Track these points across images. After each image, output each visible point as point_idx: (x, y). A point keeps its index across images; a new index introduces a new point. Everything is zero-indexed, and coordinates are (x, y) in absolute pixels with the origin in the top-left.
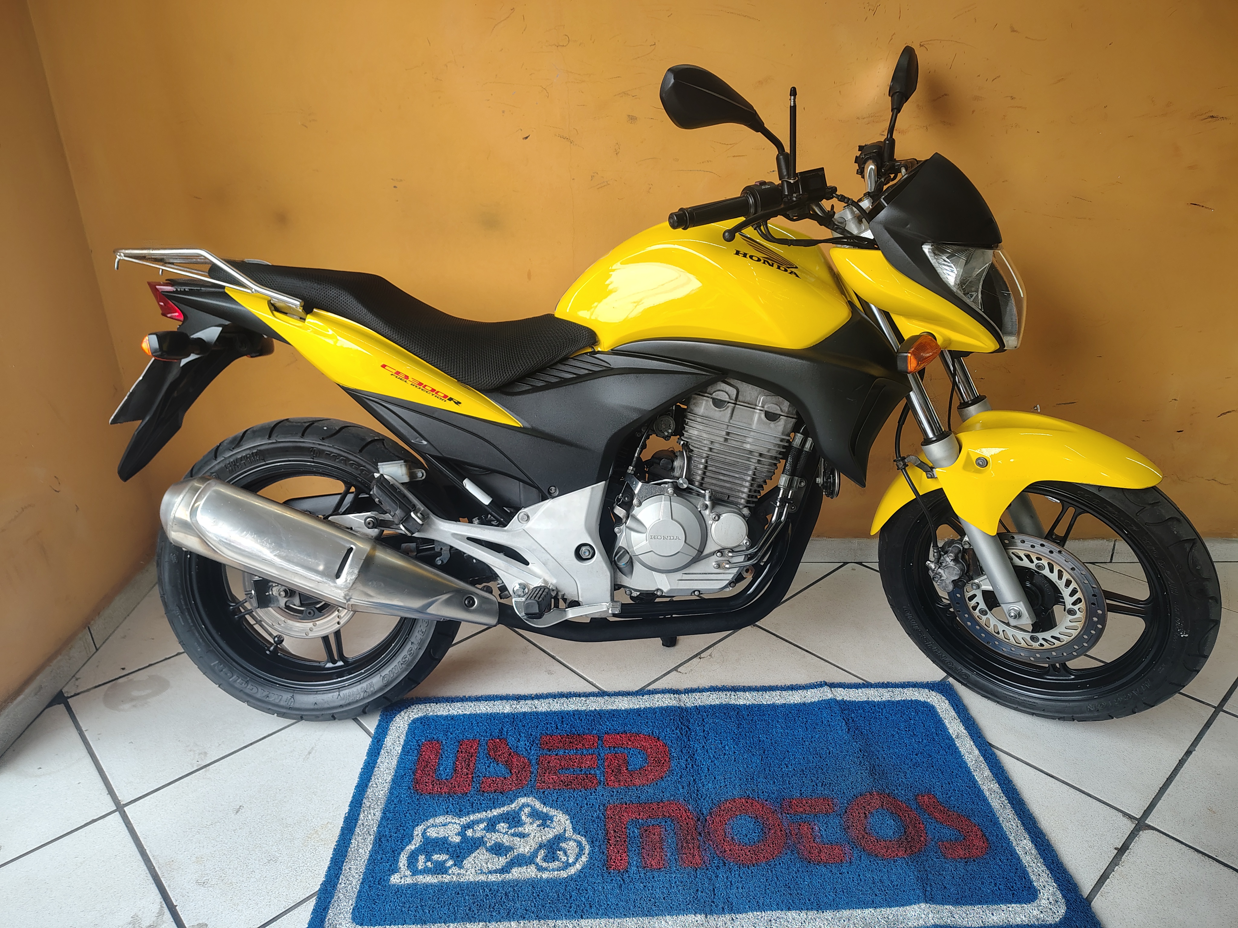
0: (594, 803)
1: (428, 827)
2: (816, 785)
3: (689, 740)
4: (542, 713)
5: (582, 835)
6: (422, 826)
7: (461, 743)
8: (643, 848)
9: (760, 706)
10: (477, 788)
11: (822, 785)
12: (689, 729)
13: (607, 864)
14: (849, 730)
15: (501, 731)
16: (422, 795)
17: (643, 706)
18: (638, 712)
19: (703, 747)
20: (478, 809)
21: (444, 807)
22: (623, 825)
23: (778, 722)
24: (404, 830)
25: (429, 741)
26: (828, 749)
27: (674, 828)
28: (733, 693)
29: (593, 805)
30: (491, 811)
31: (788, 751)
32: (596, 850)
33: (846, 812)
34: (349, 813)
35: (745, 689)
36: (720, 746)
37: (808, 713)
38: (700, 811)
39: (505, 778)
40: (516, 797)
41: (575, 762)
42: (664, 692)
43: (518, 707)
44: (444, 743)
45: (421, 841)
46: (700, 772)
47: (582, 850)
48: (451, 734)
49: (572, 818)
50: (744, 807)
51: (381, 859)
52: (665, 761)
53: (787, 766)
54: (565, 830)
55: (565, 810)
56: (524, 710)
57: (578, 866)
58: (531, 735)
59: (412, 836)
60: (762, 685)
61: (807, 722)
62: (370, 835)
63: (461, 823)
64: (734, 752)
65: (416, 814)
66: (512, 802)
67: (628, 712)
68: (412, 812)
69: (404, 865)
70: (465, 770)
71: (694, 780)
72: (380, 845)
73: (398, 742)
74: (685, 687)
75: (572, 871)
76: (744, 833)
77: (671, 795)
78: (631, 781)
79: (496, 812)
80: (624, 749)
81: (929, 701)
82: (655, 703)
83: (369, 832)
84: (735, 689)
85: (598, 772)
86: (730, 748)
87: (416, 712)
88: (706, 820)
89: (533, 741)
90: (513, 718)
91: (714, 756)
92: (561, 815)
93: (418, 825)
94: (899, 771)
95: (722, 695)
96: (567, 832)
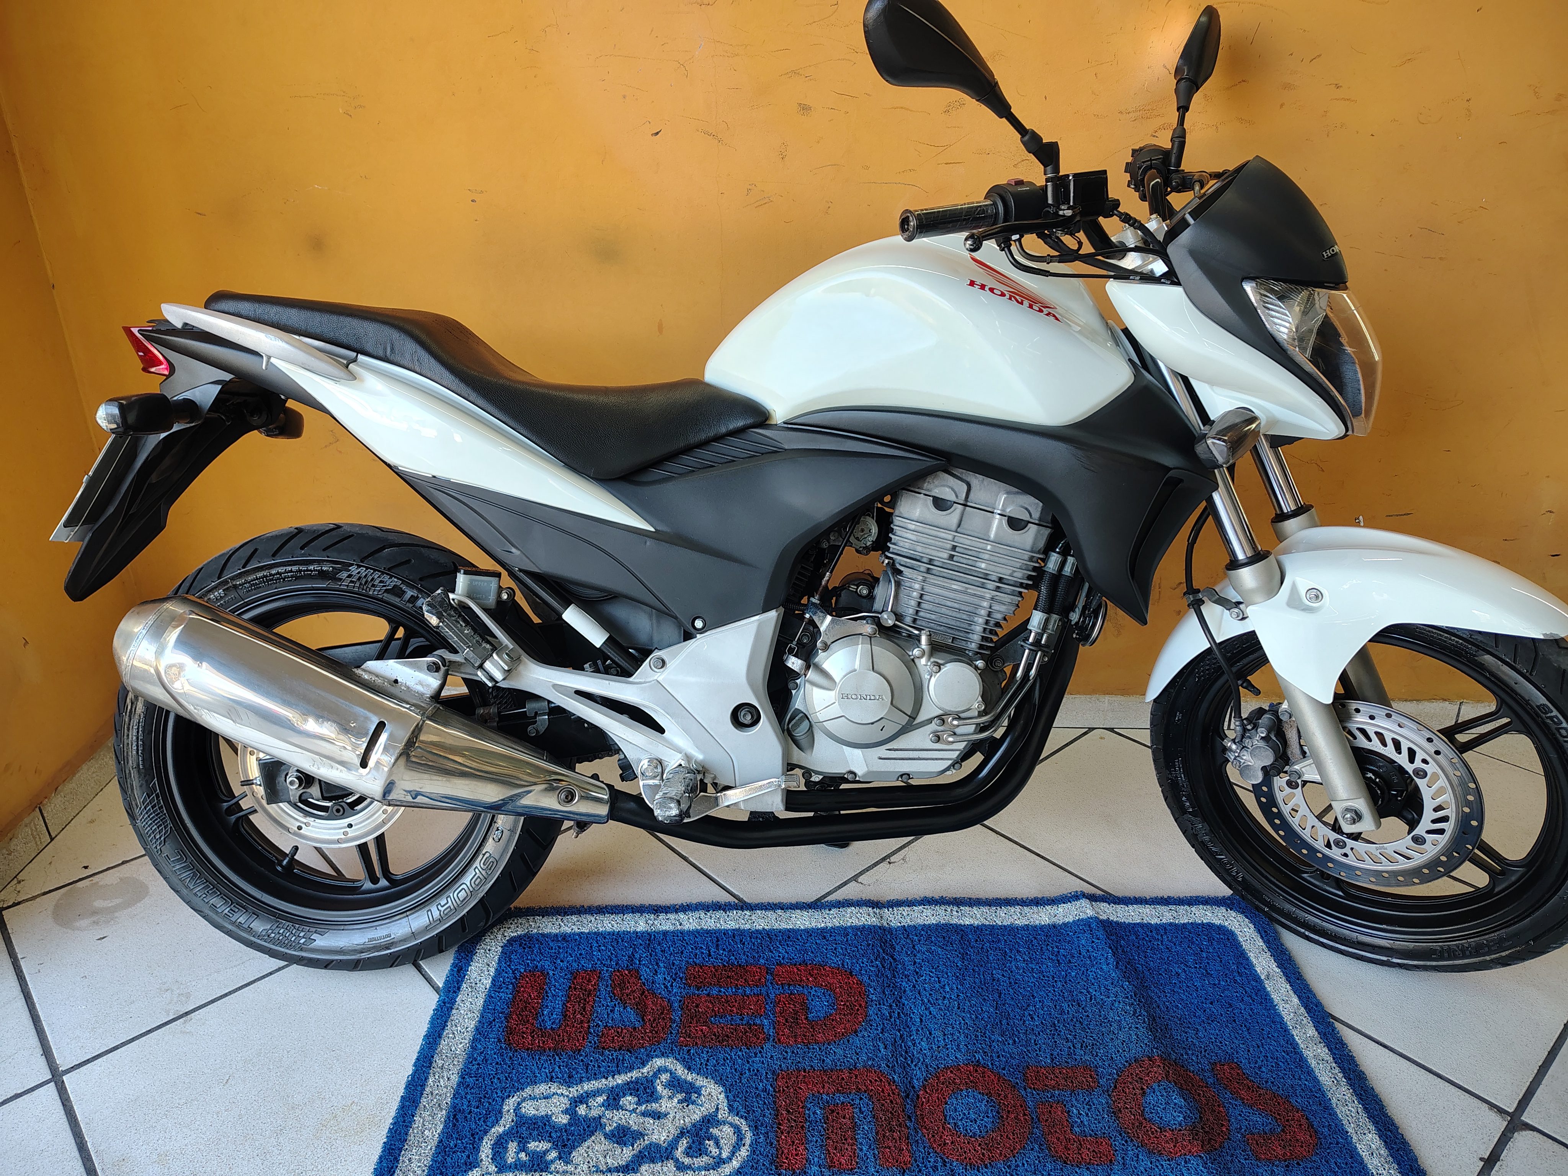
0: (760, 1069)
1: (524, 1100)
2: (1073, 1046)
3: (894, 977)
4: (689, 932)
5: (742, 1117)
6: (516, 1097)
7: (575, 975)
8: (829, 1138)
9: (992, 929)
10: (595, 1043)
11: (1082, 1047)
12: (894, 959)
13: (776, 1163)
14: (1117, 963)
15: (631, 958)
16: (516, 1051)
17: (830, 925)
18: (823, 933)
19: (914, 986)
20: (595, 1074)
21: (547, 1071)
22: (799, 1102)
23: (1018, 951)
24: (490, 1103)
25: (530, 971)
26: (1088, 992)
27: (873, 1108)
28: (955, 908)
29: (758, 1071)
30: (613, 1078)
31: (1033, 996)
32: (761, 1140)
33: (1115, 1087)
34: (413, 1075)
36: (937, 986)
37: (1060, 940)
38: (910, 1082)
39: (635, 1028)
40: (650, 1057)
41: (734, 1006)
42: (859, 903)
43: (656, 923)
44: (551, 973)
45: (513, 1121)
46: (910, 1024)
47: (741, 1139)
48: (562, 961)
49: (728, 1091)
50: (972, 1078)
51: (455, 1146)
52: (860, 1006)
53: (1032, 1018)
54: (717, 1109)
55: (719, 1078)
56: (664, 928)
57: (735, 1164)
58: (673, 964)
59: (500, 1112)
60: (995, 897)
61: (1058, 952)
62: (441, 1109)
63: (571, 1096)
64: (958, 996)
65: (507, 1079)
66: (644, 1064)
67: (809, 933)
68: (501, 1076)
69: (488, 1157)
70: (579, 1016)
71: (901, 1036)
72: (454, 1125)
73: (486, 973)
74: (889, 899)
75: (726, 1170)
76: (973, 1116)
77: (869, 1059)
78: (812, 1035)
79: (620, 1079)
80: (803, 987)
81: (1226, 924)
82: (847, 921)
83: (439, 1105)
84: (958, 902)
85: (766, 1022)
86: (952, 989)
87: (514, 930)
88: (918, 1096)
89: (676, 974)
90: (650, 939)
91: (929, 1001)
92: (712, 1086)
93: (509, 1096)
94: (1189, 1027)
95: (940, 910)
96: (721, 1112)
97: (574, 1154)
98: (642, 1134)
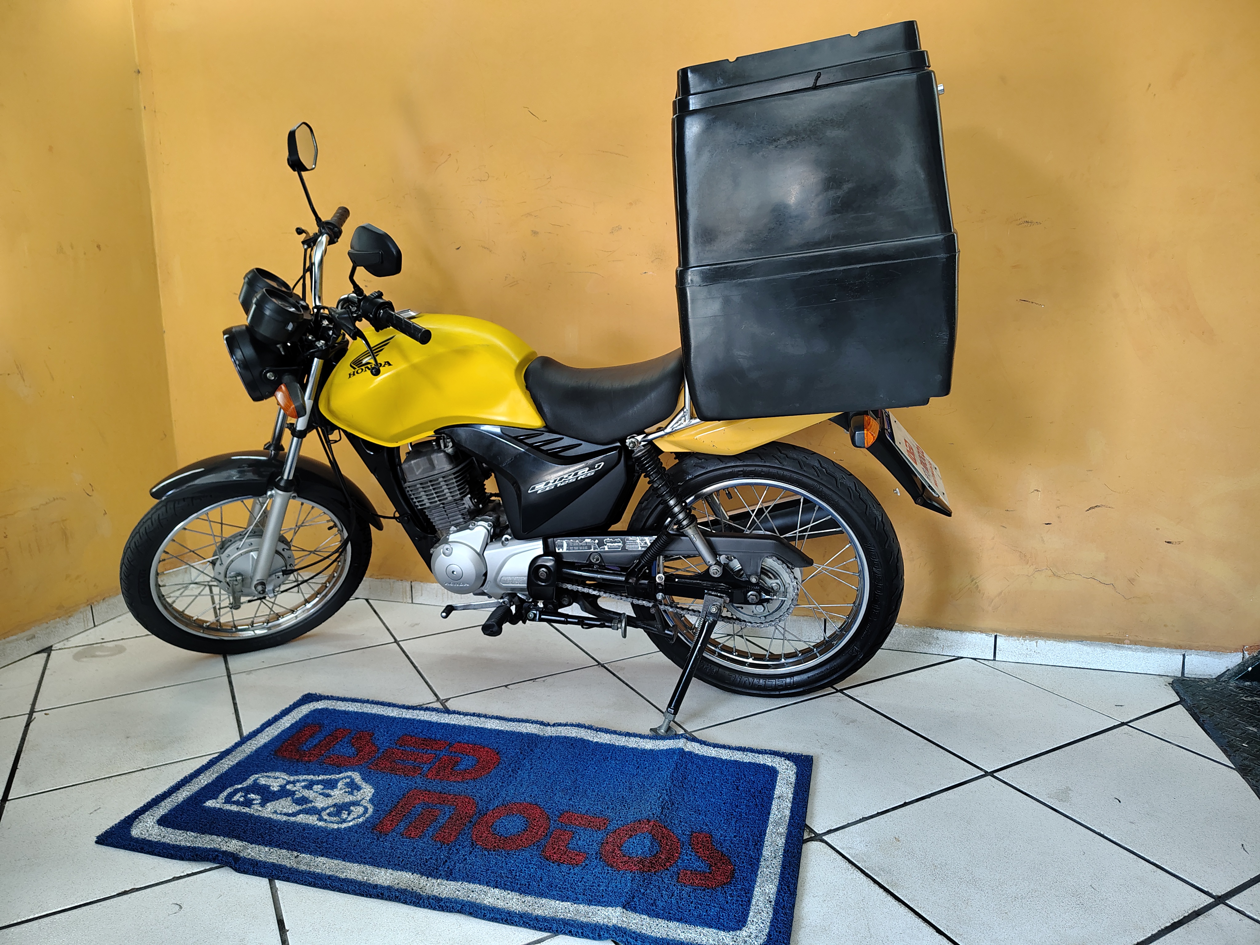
0: (403, 786)
1: (263, 777)
3: (524, 758)
4: (419, 721)
5: (373, 805)
6: (259, 775)
7: (337, 729)
8: (415, 822)
10: (322, 760)
12: (532, 751)
13: (374, 827)
15: (376, 727)
16: (277, 756)
17: (507, 730)
18: (499, 732)
19: (531, 764)
20: (310, 773)
21: (285, 767)
22: (413, 804)
24: (244, 775)
25: (314, 724)
27: (452, 814)
28: (594, 732)
30: (318, 775)
32: (375, 816)
33: (615, 831)
35: (607, 731)
38: (487, 807)
39: (350, 757)
40: (345, 771)
41: (415, 756)
42: (534, 722)
43: (404, 714)
44: (325, 728)
45: (249, 784)
46: (513, 781)
47: (364, 814)
48: (335, 723)
49: (376, 792)
50: (525, 809)
51: (212, 790)
54: (363, 799)
55: (376, 786)
56: (407, 717)
57: (351, 823)
58: (397, 733)
59: (246, 779)
61: (643, 763)
62: (218, 773)
63: (289, 780)
64: (554, 772)
65: (260, 767)
66: (340, 773)
67: (491, 731)
68: (258, 764)
69: (224, 796)
70: (323, 747)
71: (502, 785)
72: (219, 780)
73: (291, 721)
74: (555, 722)
75: (344, 825)
76: (509, 827)
77: (472, 792)
78: (448, 776)
79: (321, 778)
80: (463, 755)
81: (778, 767)
82: (520, 729)
84: (598, 729)
85: (427, 766)
86: (552, 768)
87: (320, 705)
89: (394, 738)
90: (394, 720)
91: (533, 771)
92: (369, 789)
96: (364, 801)
97: (268, 804)
98: (312, 801)
